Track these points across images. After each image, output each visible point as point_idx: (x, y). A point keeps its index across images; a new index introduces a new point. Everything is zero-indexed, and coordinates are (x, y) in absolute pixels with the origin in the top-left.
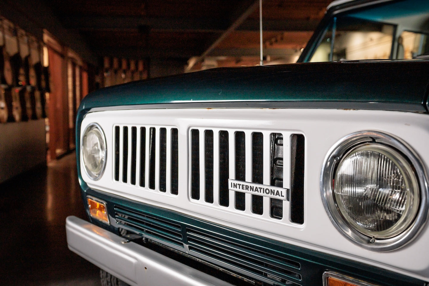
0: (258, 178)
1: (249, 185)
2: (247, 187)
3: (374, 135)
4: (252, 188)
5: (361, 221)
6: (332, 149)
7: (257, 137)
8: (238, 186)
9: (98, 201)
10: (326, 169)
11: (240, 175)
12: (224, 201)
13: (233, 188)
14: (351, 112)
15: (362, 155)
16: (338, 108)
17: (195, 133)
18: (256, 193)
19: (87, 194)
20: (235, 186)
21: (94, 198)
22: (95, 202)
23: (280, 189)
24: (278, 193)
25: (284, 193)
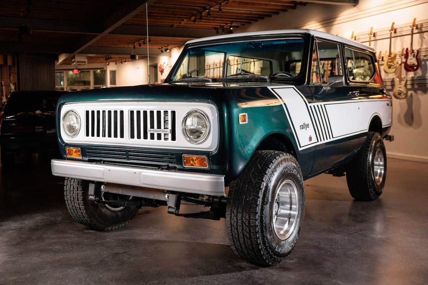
0: (159, 127)
1: (156, 130)
2: (155, 131)
3: (196, 110)
4: (157, 131)
5: (192, 136)
6: (184, 115)
7: (159, 113)
8: (151, 131)
9: (73, 148)
10: (183, 121)
11: (152, 127)
12: (145, 137)
13: (149, 132)
14: (190, 103)
15: (193, 116)
16: (186, 102)
17: (132, 112)
18: (159, 133)
19: (65, 146)
20: (150, 131)
21: (71, 147)
22: (72, 149)
23: (167, 130)
24: (167, 131)
25: (169, 131)
